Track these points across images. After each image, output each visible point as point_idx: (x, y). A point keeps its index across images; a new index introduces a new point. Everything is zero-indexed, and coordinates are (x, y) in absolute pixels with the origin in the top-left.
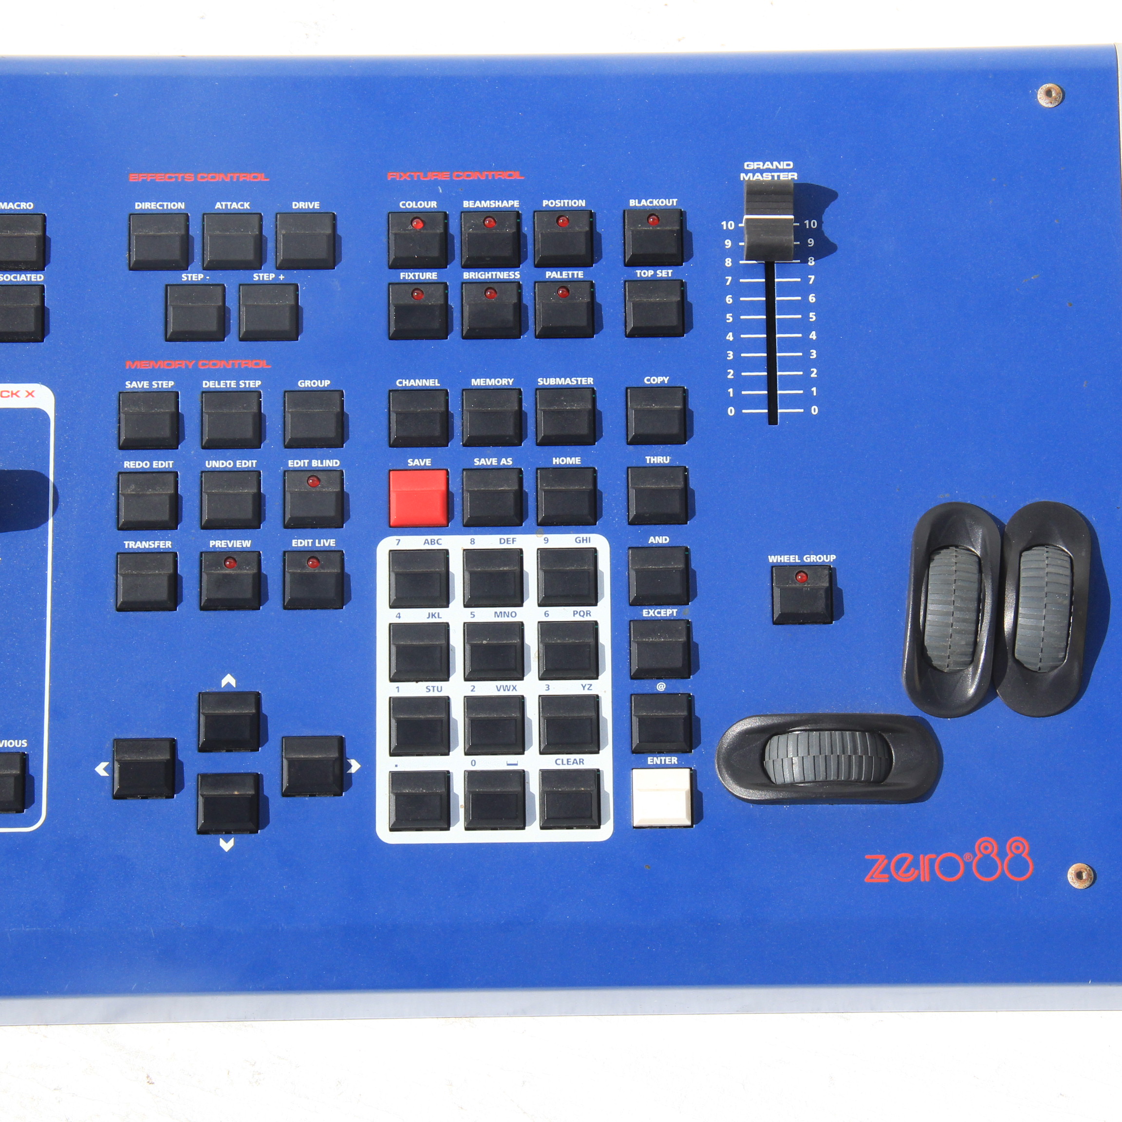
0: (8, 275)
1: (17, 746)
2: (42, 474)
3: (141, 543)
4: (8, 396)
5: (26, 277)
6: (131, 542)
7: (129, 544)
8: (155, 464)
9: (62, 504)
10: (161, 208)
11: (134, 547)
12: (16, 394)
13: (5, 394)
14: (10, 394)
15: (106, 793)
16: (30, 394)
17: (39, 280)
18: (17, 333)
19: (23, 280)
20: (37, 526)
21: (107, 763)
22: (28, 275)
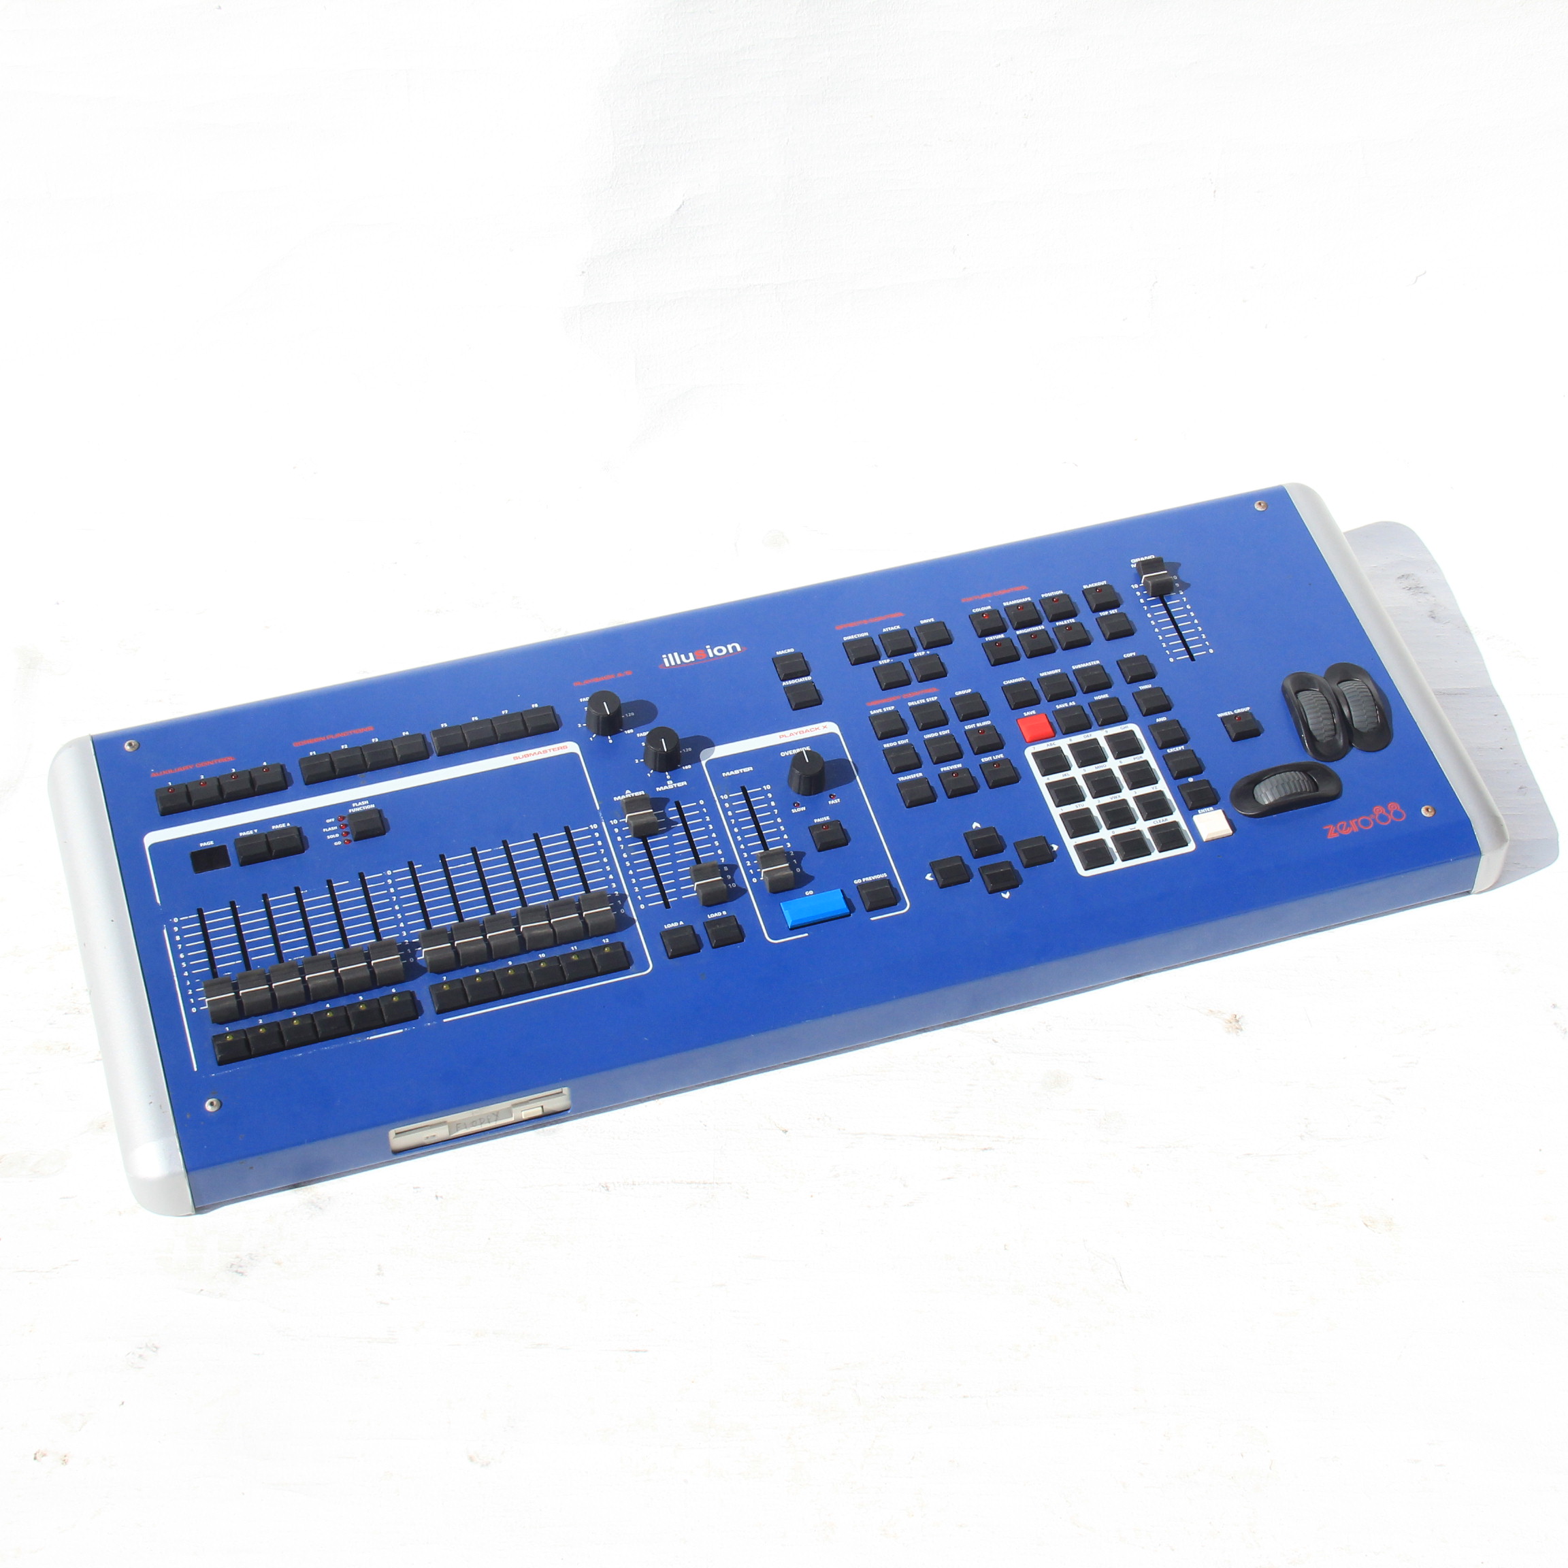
0: (793, 681)
1: (882, 877)
2: (845, 759)
3: (907, 777)
5: (803, 679)
7: (901, 779)
8: (899, 743)
9: (860, 770)
10: (857, 637)
12: (818, 728)
13: (812, 730)
14: (815, 729)
15: (936, 887)
16: (825, 727)
17: (809, 679)
18: (807, 704)
19: (802, 681)
20: (852, 781)
21: (931, 874)
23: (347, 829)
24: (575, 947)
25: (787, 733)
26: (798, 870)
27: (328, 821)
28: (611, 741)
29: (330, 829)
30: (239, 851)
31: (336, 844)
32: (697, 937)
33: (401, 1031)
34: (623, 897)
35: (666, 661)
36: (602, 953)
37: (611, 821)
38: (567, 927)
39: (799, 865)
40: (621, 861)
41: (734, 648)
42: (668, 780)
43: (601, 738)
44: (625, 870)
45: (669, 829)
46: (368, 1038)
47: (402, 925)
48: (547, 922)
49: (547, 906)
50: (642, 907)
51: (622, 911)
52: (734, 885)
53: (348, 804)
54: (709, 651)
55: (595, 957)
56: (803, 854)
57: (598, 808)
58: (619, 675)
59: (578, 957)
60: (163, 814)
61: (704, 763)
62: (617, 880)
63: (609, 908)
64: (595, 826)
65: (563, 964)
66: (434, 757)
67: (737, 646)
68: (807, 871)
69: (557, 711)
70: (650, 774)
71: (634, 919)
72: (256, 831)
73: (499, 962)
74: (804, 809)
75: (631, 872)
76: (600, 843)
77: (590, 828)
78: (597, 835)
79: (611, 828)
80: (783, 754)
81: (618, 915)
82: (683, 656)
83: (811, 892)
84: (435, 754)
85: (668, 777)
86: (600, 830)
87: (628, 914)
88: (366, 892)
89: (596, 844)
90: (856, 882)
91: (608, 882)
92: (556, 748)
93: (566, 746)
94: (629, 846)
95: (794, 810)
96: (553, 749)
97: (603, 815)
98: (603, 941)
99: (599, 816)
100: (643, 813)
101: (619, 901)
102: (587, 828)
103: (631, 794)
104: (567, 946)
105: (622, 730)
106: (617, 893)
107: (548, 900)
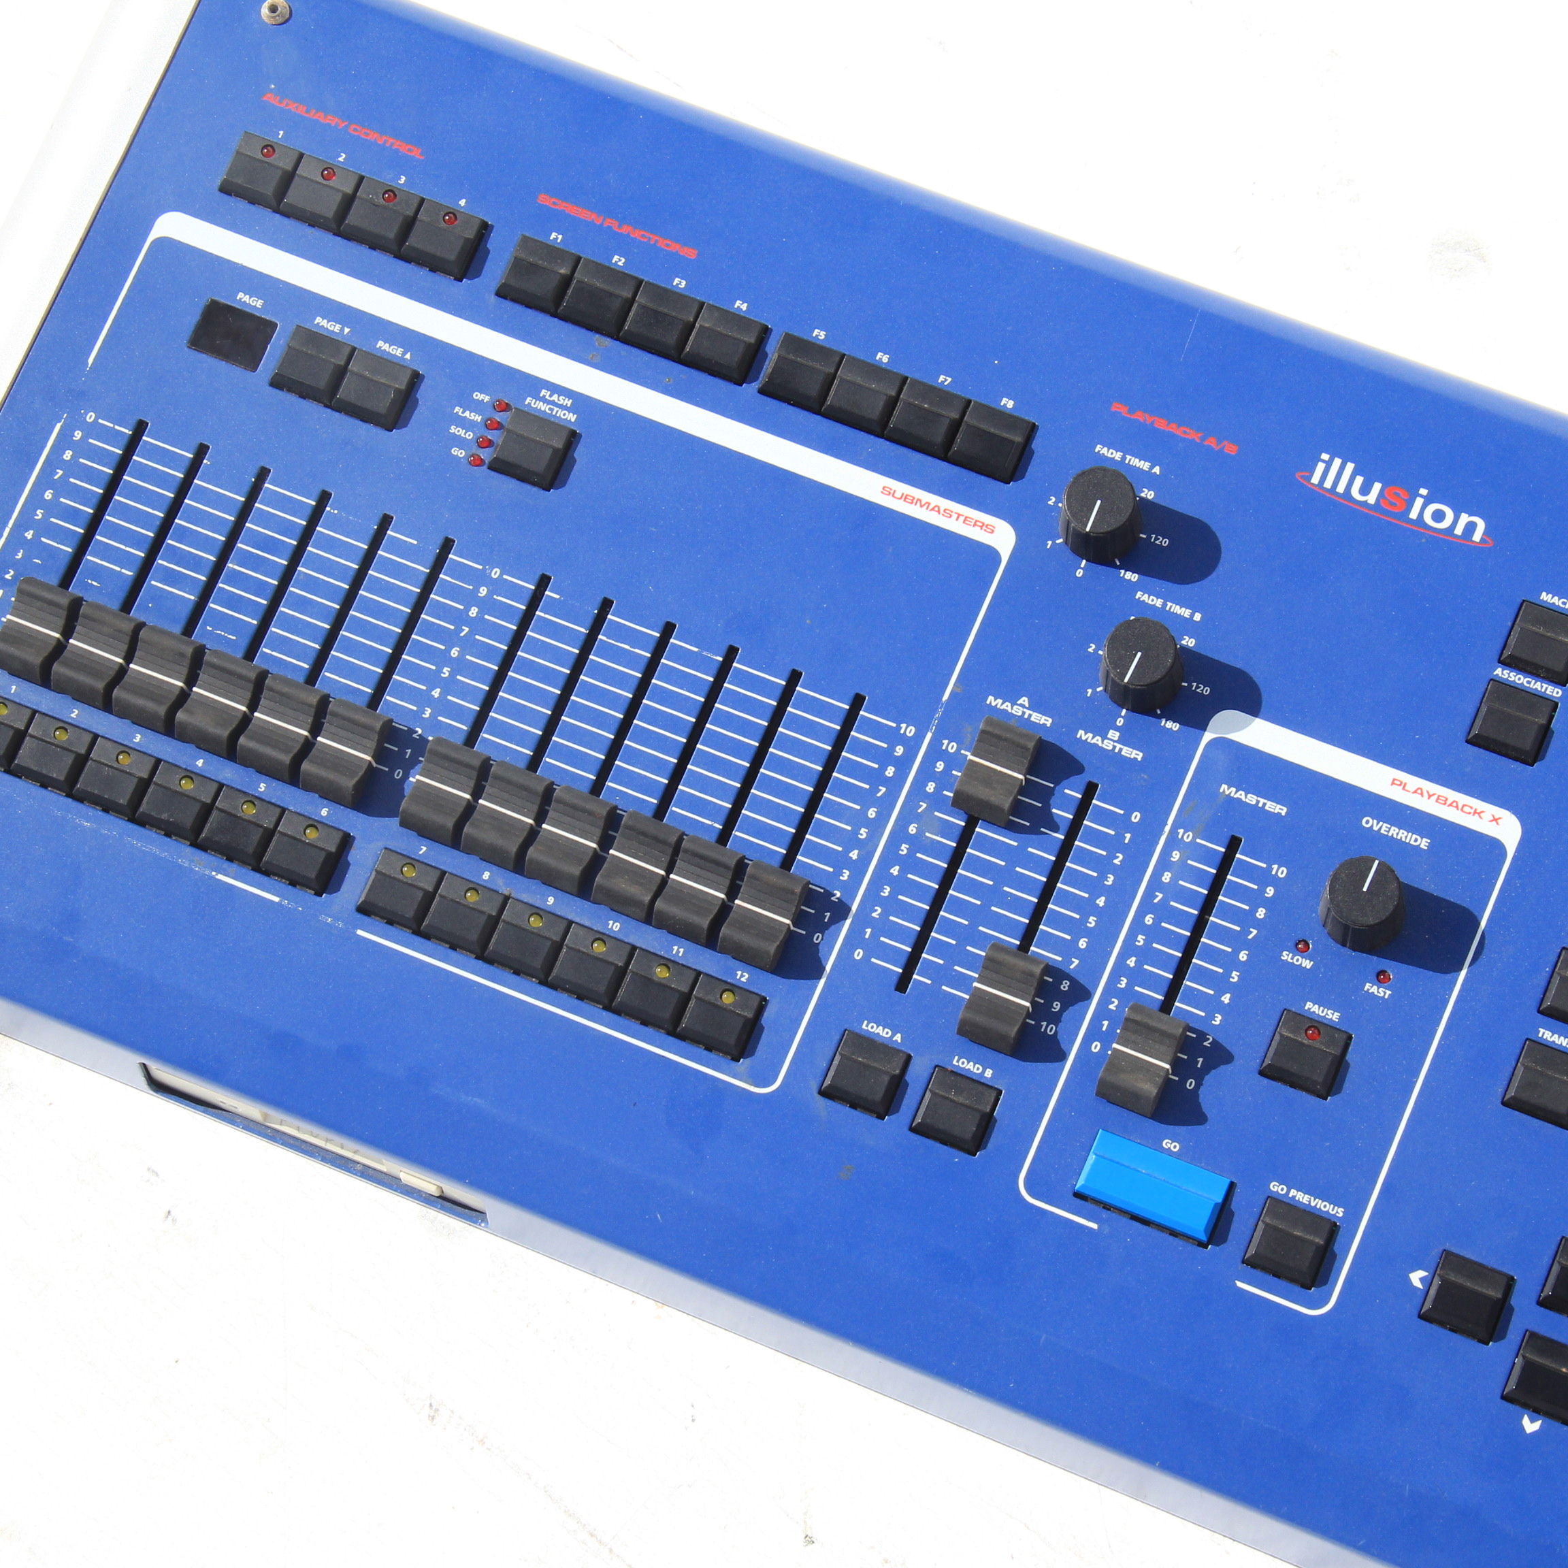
0: (1522, 677)
1: (1330, 1211)
2: (1474, 915)
3: (1559, 1037)
4: (1470, 813)
5: (1542, 687)
6: (1547, 1032)
7: (1544, 1033)
9: (1483, 958)
11: (1549, 1039)
12: (1479, 814)
13: (1466, 809)
14: (1472, 811)
15: (1412, 1308)
16: (1495, 820)
17: (1555, 695)
18: (1506, 746)
19: (1536, 689)
20: (1446, 971)
21: (1427, 1274)
22: (1545, 686)
23: (491, 435)
24: (682, 950)
25: (1414, 782)
26: (1191, 1084)
27: (478, 396)
28: (1080, 573)
29: (467, 414)
30: (292, 355)
31: (455, 451)
32: (897, 1085)
33: (276, 899)
34: (841, 911)
35: (1321, 467)
36: (714, 997)
37: (946, 742)
38: (689, 906)
39: (1200, 1076)
40: (897, 836)
41: (1471, 527)
42: (1117, 729)
43: (1069, 555)
44: (888, 858)
45: (1034, 830)
46: (214, 873)
47: (436, 693)
48: (662, 873)
50: (859, 954)
52: (1051, 1030)
53: (534, 385)
54: (1419, 502)
55: (695, 997)
56: (1226, 1057)
57: (946, 697)
58: (1211, 442)
59: (669, 975)
60: (227, 189)
61: (1208, 736)
62: (859, 869)
63: (788, 920)
64: (911, 731)
65: (632, 968)
66: (751, 389)
67: (1481, 525)
68: (1207, 1098)
69: (1036, 444)
70: (1094, 692)
71: (824, 969)
72: (347, 330)
73: (534, 885)
74: (1307, 964)
75: (895, 870)
76: (890, 771)
77: (899, 728)
78: (899, 751)
79: (935, 752)
80: (1368, 822)
81: (803, 943)
82: (1359, 480)
83: (1175, 1147)
84: (756, 386)
85: (1120, 722)
86: (912, 746)
87: (822, 950)
88: (430, 583)
89: (883, 768)
90: (1276, 1188)
92: (973, 519)
93: (994, 527)
94: (936, 813)
95: (1288, 955)
96: (966, 517)
97: (940, 719)
98: (737, 975)
99: (935, 714)
100: (1000, 772)
101: (828, 914)
102: (894, 725)
103: (1025, 710)
104: (671, 937)
105: (1118, 564)
106: (838, 894)
107: (709, 823)
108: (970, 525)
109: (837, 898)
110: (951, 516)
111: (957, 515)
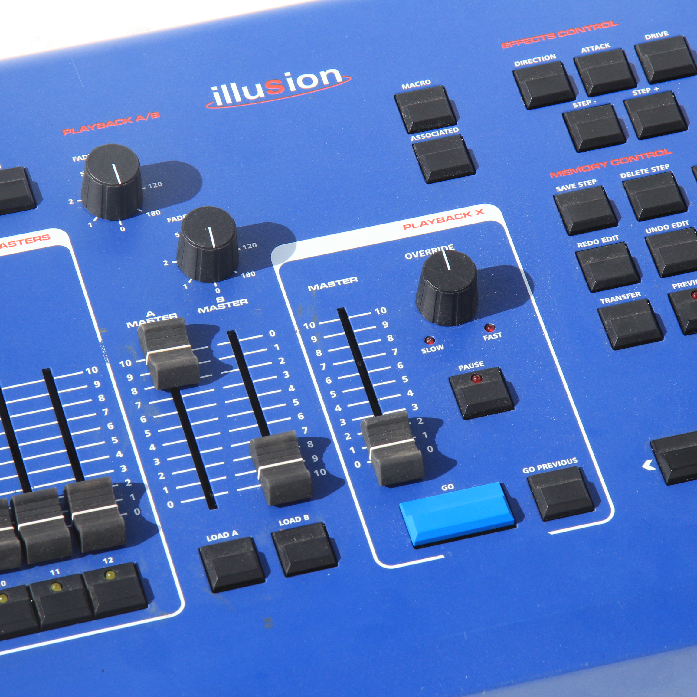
0: (429, 134)
1: (569, 463)
2: (512, 266)
3: (615, 298)
4: (462, 217)
5: (444, 132)
6: (606, 299)
7: (604, 301)
8: (603, 240)
9: (536, 284)
10: (537, 62)
11: (610, 302)
12: (468, 214)
13: (458, 217)
14: (463, 215)
15: (660, 483)
16: (480, 212)
17: (455, 131)
18: (453, 169)
19: (442, 135)
20: (522, 303)
21: (651, 460)
22: (446, 130)
24: (57, 570)
25: (417, 221)
26: (430, 449)
28: (122, 229)
32: (260, 557)
34: (139, 489)
35: (217, 95)
36: (102, 582)
37: (122, 363)
38: (43, 537)
39: (431, 441)
40: (137, 429)
41: (331, 77)
42: (219, 295)
43: (107, 223)
44: (142, 443)
45: (217, 376)
48: (11, 528)
49: (12, 502)
50: (170, 505)
51: (137, 512)
52: (323, 472)
54: (290, 81)
55: (91, 589)
56: (439, 423)
57: (100, 339)
58: (139, 119)
59: (62, 587)
61: (277, 268)
62: (129, 459)
63: (115, 506)
64: (95, 370)
65: (36, 599)
67: (337, 73)
68: (445, 450)
69: (34, 178)
70: (188, 285)
71: (156, 526)
74: (441, 347)
75: (153, 447)
76: (102, 398)
77: (86, 372)
78: (97, 384)
79: (120, 373)
80: (409, 256)
81: (131, 519)
82: (245, 89)
83: (451, 486)
85: (218, 291)
86: (103, 376)
87: (146, 516)
89: (96, 399)
90: (527, 471)
91: (115, 463)
92: (31, 238)
93: (48, 235)
94: (150, 403)
95: (426, 350)
96: (26, 240)
97: (108, 352)
98: (104, 562)
99: (102, 353)
100: (174, 350)
101: (132, 495)
102: (82, 372)
103: (155, 318)
104: (43, 568)
105: (141, 211)
106: (129, 481)
107: (12, 492)
108: (32, 242)
109: (130, 483)
110: (15, 245)
111: (19, 242)
